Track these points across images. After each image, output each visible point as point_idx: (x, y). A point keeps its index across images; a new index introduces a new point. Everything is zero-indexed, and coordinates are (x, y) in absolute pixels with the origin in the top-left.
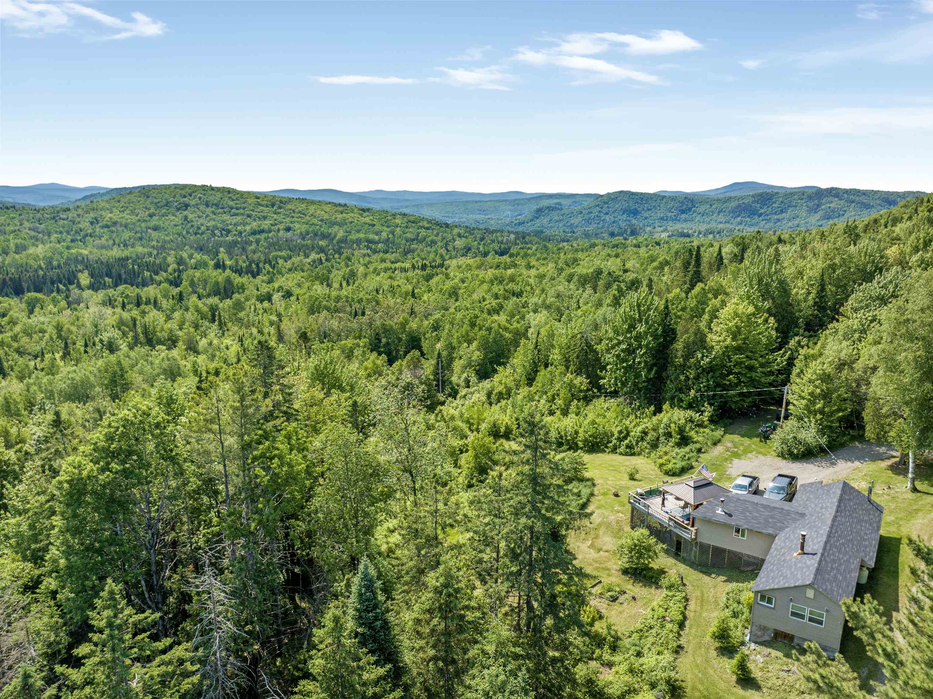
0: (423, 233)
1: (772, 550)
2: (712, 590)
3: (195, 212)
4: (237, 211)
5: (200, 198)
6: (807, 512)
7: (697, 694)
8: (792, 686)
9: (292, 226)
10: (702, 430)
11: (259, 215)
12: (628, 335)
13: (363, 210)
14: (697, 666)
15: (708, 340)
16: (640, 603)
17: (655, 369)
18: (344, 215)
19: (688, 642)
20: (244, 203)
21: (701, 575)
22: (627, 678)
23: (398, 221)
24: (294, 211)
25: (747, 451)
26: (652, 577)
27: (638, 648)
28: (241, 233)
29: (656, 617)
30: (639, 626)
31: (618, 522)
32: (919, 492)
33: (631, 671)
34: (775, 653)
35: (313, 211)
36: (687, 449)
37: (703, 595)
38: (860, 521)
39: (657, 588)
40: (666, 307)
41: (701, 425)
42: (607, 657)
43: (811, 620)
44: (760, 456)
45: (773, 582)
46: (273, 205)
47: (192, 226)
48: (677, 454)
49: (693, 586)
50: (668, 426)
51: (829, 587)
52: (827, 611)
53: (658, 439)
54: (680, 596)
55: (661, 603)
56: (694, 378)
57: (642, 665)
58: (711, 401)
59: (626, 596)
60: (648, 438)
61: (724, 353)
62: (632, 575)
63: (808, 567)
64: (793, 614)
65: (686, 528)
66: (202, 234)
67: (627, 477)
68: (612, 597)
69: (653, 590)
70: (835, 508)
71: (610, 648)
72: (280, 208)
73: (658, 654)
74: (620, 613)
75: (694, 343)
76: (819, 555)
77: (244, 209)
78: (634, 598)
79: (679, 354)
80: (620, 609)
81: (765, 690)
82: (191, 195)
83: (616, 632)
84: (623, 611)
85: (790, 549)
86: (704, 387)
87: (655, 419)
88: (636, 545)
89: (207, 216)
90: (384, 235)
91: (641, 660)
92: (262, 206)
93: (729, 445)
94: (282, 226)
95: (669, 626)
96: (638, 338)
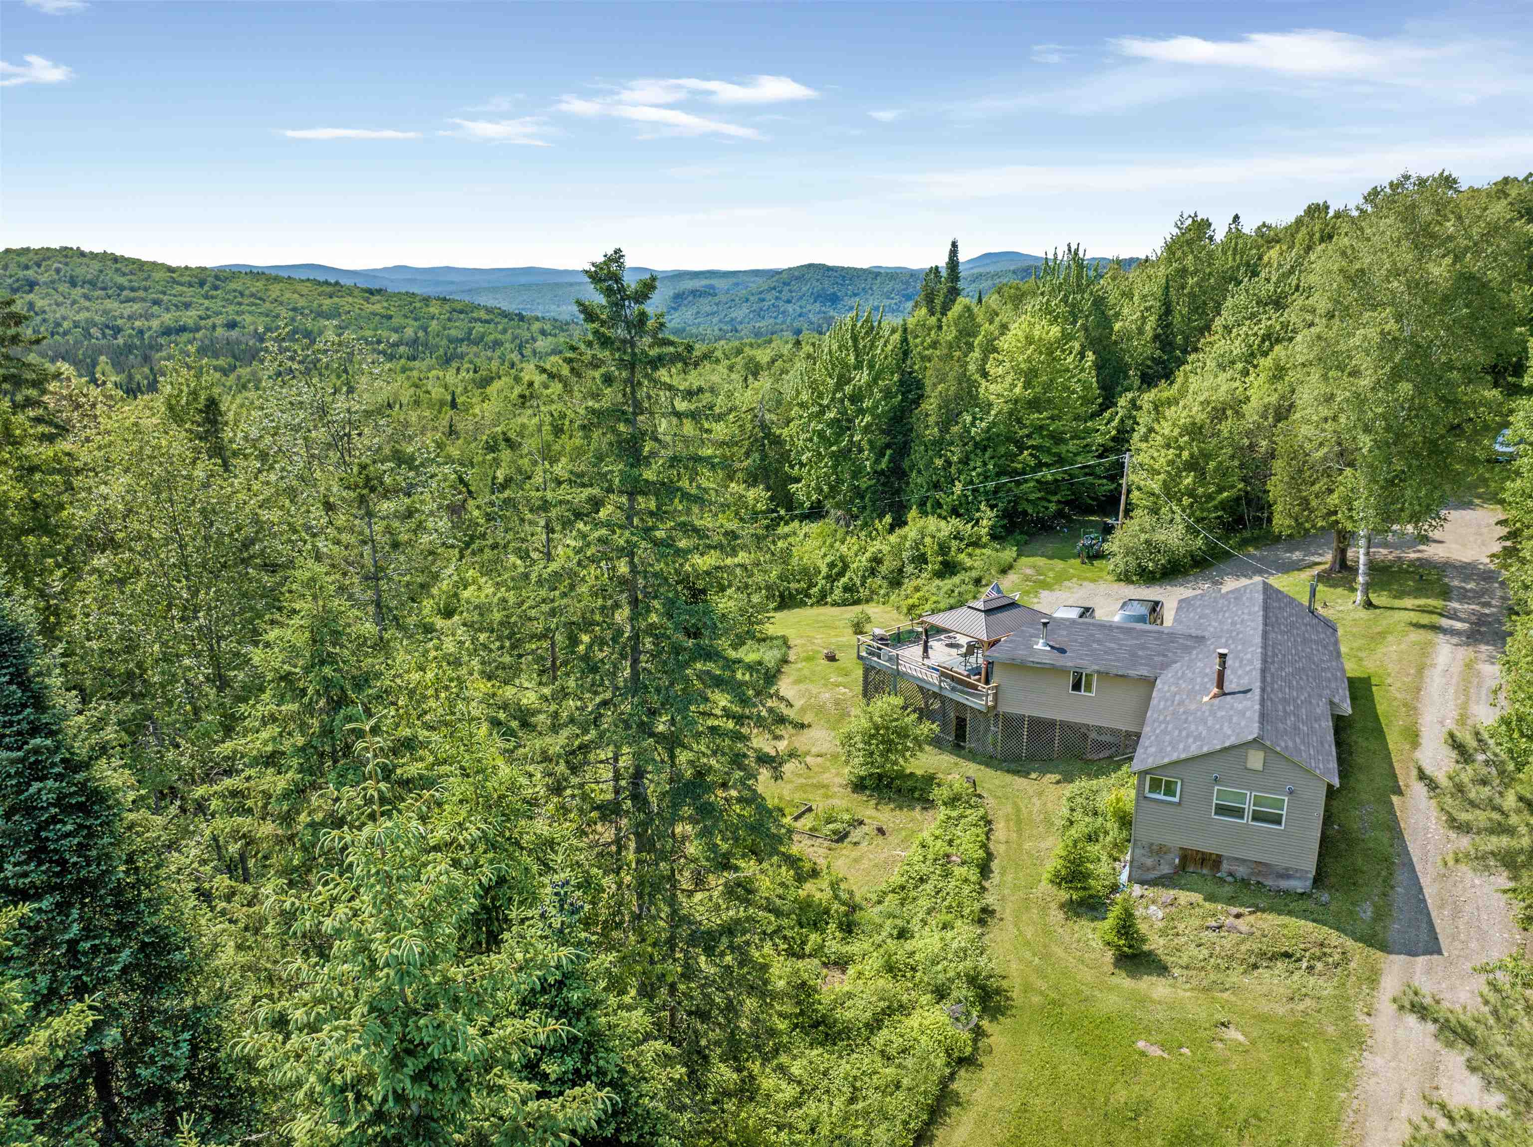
0: (479, 328)
1: (1154, 702)
2: (1035, 800)
3: (47, 294)
4: (132, 295)
5: (58, 271)
6: (1206, 634)
7: (1036, 999)
8: (1231, 957)
9: (238, 319)
10: (978, 551)
11: (175, 300)
12: (838, 395)
13: (371, 292)
14: (1028, 943)
15: (982, 390)
16: (893, 839)
17: (889, 452)
18: (336, 300)
19: (1003, 899)
20: (146, 279)
21: (1009, 778)
22: (884, 983)
23: (433, 310)
24: (242, 294)
25: (1061, 578)
26: (912, 790)
27: (899, 922)
28: (141, 332)
29: (930, 857)
30: (896, 879)
31: (837, 703)
32: (1376, 607)
33: (890, 968)
34: (1185, 897)
35: (278, 293)
36: (956, 580)
37: (1018, 810)
38: (1305, 641)
39: (925, 809)
40: (905, 340)
41: (976, 543)
42: (834, 946)
43: (1257, 817)
44: (1085, 583)
45: (1174, 748)
46: (202, 284)
47: (44, 320)
48: (939, 588)
49: (996, 797)
50: (917, 545)
51: (1290, 744)
52: (1291, 792)
53: (901, 571)
54: (973, 815)
55: (937, 833)
56: (960, 461)
57: (912, 954)
58: (992, 501)
59: (865, 829)
60: (883, 569)
61: (1011, 414)
62: (873, 790)
63: (1242, 713)
64: (1222, 810)
65: (975, 687)
66: (65, 333)
67: (850, 631)
68: (835, 832)
69: (917, 813)
70: (1260, 620)
71: (840, 927)
72: (216, 288)
73: (944, 927)
74: (856, 860)
75: (958, 397)
76: (1257, 691)
77: (146, 289)
78: (881, 831)
79: (932, 420)
80: (855, 854)
81: (1176, 972)
82: (39, 266)
83: (851, 893)
84: (862, 857)
85: (1192, 694)
86: (979, 475)
87: (893, 538)
88: (877, 728)
89: (74, 302)
90: (409, 332)
91: (909, 945)
92: (182, 285)
93: (1029, 571)
94: (219, 320)
95: (960, 871)
96: (855, 398)
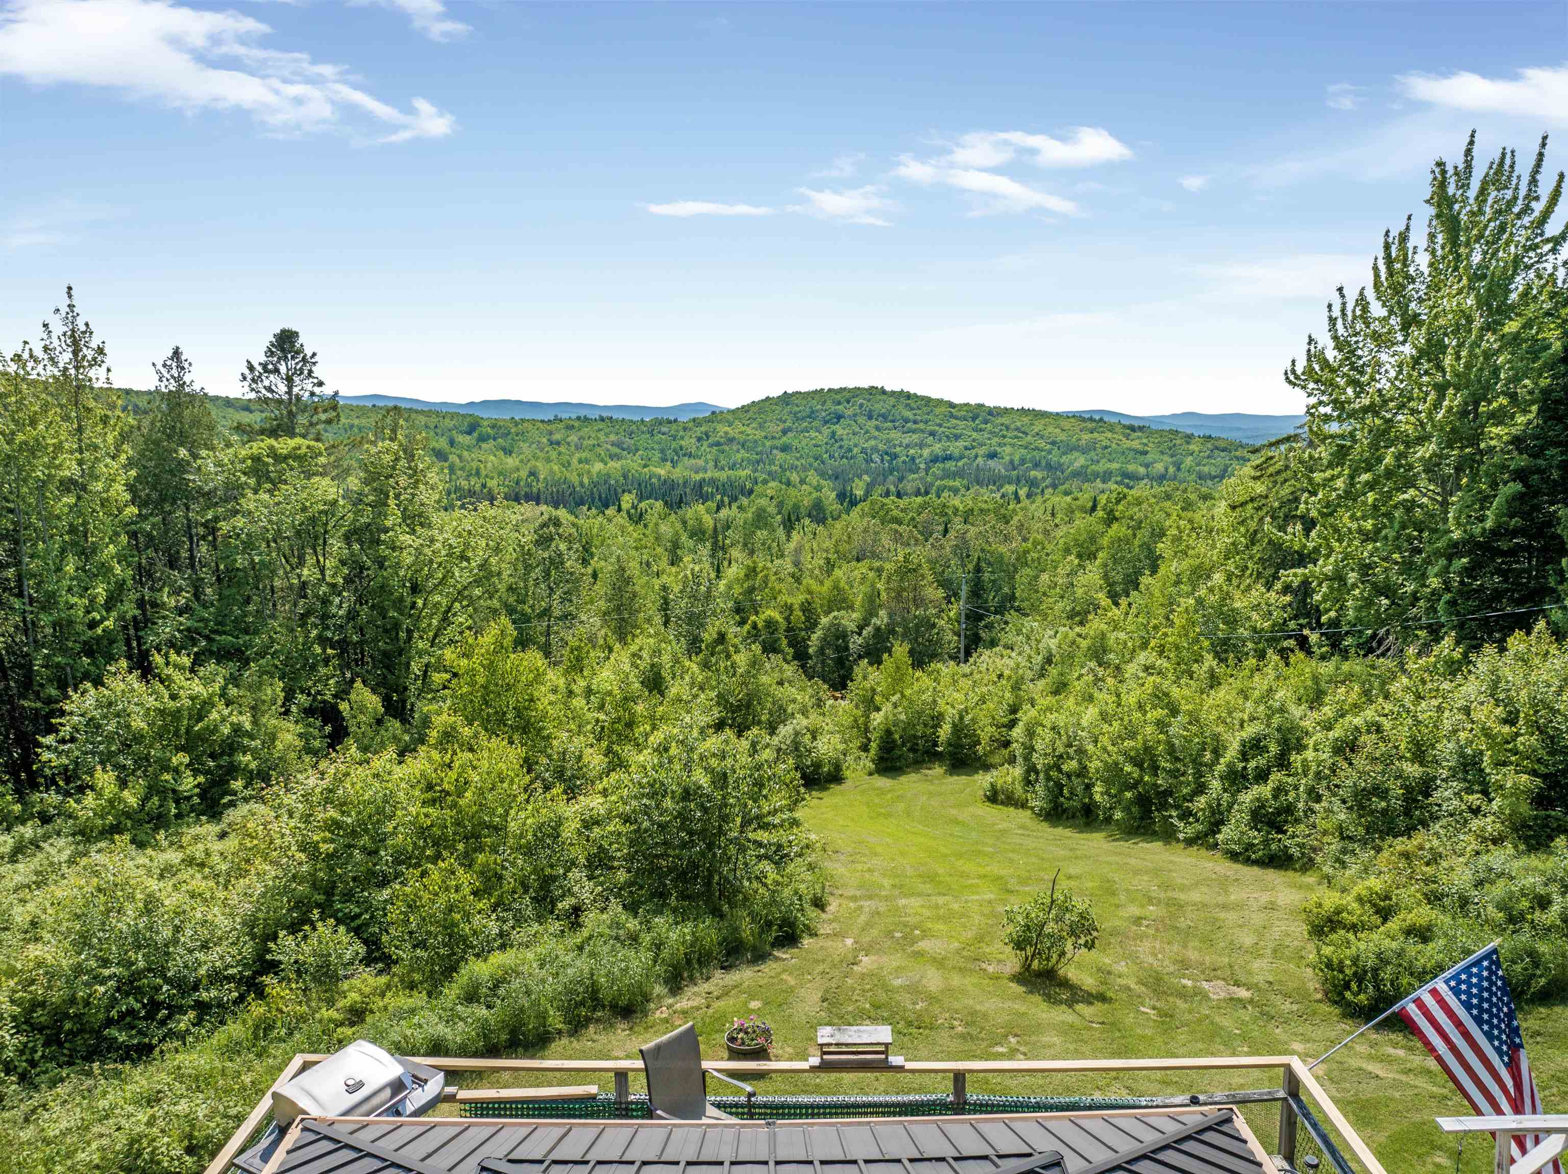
3: (849, 426)
4: (914, 426)
5: (861, 406)
9: (999, 450)
11: (948, 432)
13: (1133, 429)
18: (1096, 435)
20: (929, 414)
23: (1194, 447)
24: (1008, 428)
28: (913, 459)
35: (1041, 428)
46: (974, 419)
47: (840, 447)
72: (986, 422)
77: (926, 422)
82: (849, 402)
89: (867, 432)
90: (1159, 467)
92: (956, 418)
94: (982, 451)
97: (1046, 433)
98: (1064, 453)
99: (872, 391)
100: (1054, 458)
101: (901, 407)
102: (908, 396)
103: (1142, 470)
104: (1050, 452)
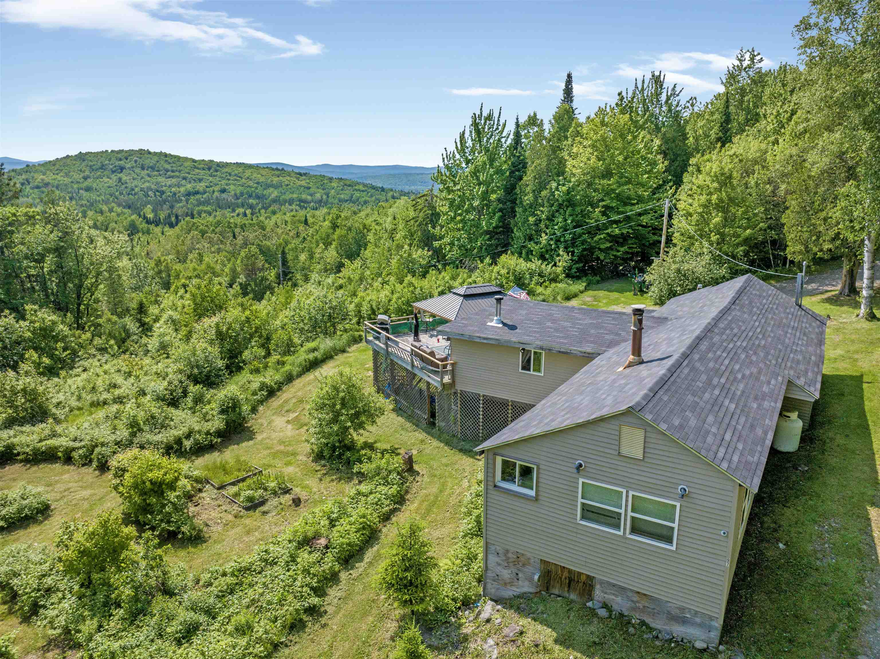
5: (136, 161)
11: (194, 177)
20: (180, 166)
24: (230, 174)
28: (175, 194)
35: (250, 174)
46: (209, 169)
47: (126, 187)
72: (217, 171)
77: (180, 171)
82: (127, 159)
89: (142, 178)
90: (318, 196)
92: (198, 169)
94: (216, 188)
97: (253, 177)
98: (265, 189)
99: (141, 152)
100: (259, 191)
101: (162, 162)
102: (166, 155)
103: (309, 198)
104: (256, 188)
